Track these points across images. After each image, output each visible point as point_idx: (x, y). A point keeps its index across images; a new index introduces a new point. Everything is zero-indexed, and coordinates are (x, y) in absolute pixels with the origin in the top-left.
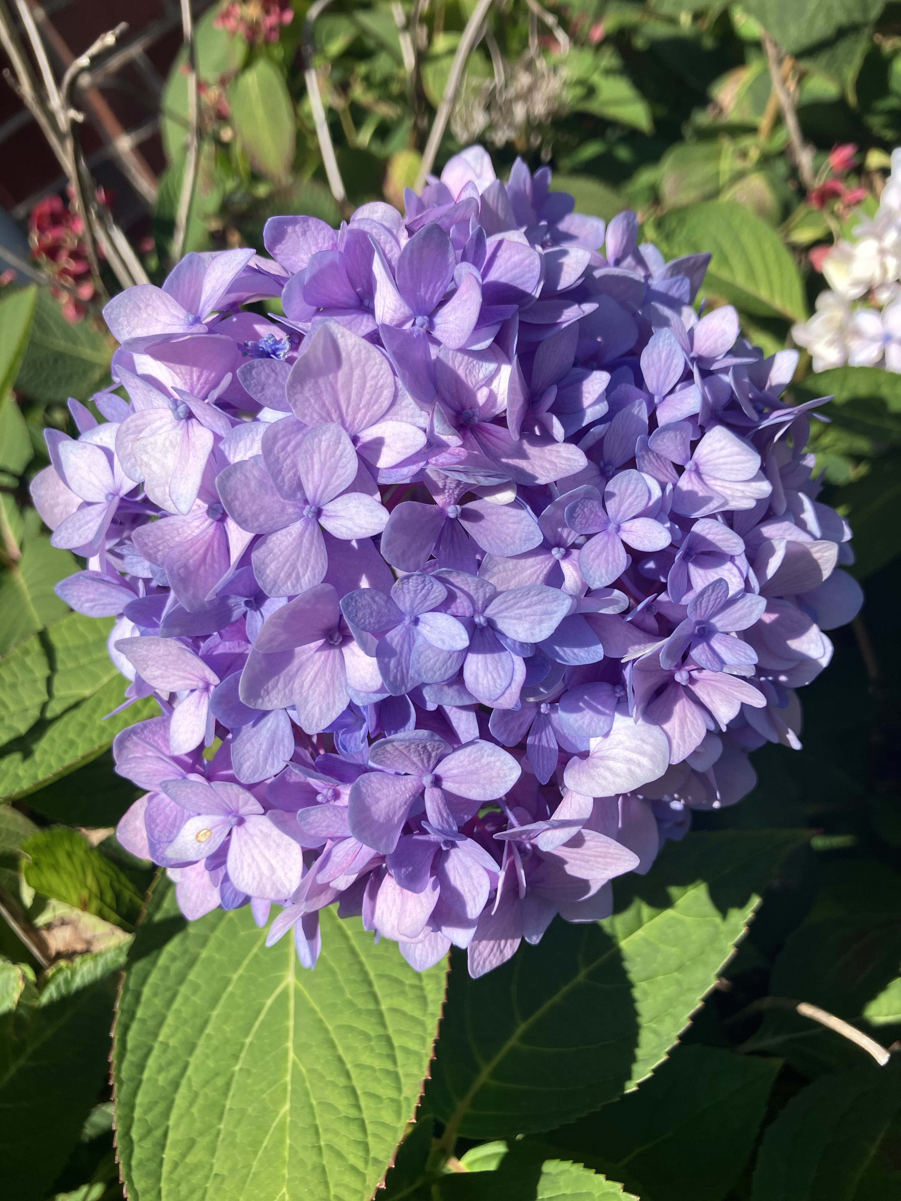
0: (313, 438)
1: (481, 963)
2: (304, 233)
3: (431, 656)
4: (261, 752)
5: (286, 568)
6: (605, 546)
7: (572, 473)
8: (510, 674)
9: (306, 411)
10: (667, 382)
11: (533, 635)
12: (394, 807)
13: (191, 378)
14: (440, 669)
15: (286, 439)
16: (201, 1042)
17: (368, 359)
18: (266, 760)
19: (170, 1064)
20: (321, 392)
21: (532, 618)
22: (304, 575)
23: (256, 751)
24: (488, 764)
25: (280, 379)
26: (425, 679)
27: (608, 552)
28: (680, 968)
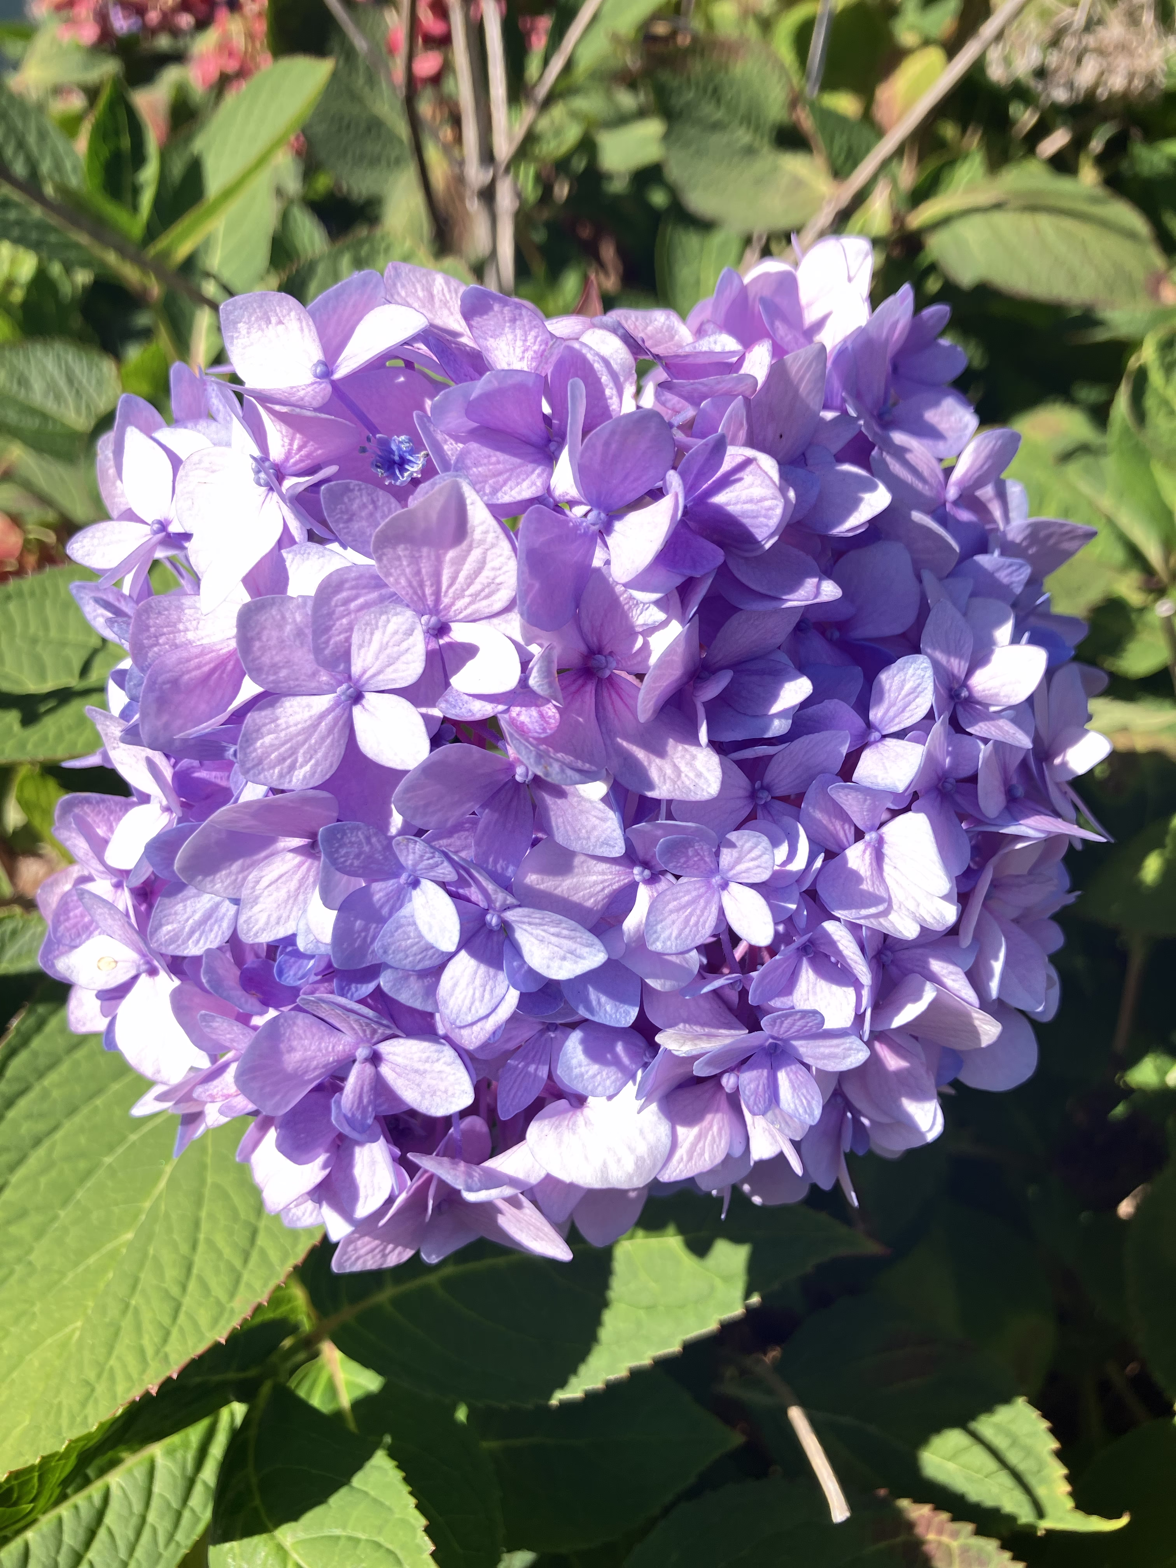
0: (382, 613)
1: (354, 1258)
2: (513, 320)
3: (412, 934)
4: (191, 921)
5: (283, 749)
6: (694, 901)
7: (693, 798)
8: (495, 1001)
9: (393, 570)
10: (897, 720)
11: (548, 967)
12: (308, 1066)
13: (291, 444)
14: (415, 955)
15: (354, 592)
16: (85, 1111)
17: (493, 546)
18: (192, 933)
19: (42, 1115)
20: (421, 557)
21: (556, 949)
22: (301, 767)
23: (185, 917)
24: (440, 1072)
25: (378, 515)
26: (389, 959)
27: (694, 910)
28: (650, 1308)
